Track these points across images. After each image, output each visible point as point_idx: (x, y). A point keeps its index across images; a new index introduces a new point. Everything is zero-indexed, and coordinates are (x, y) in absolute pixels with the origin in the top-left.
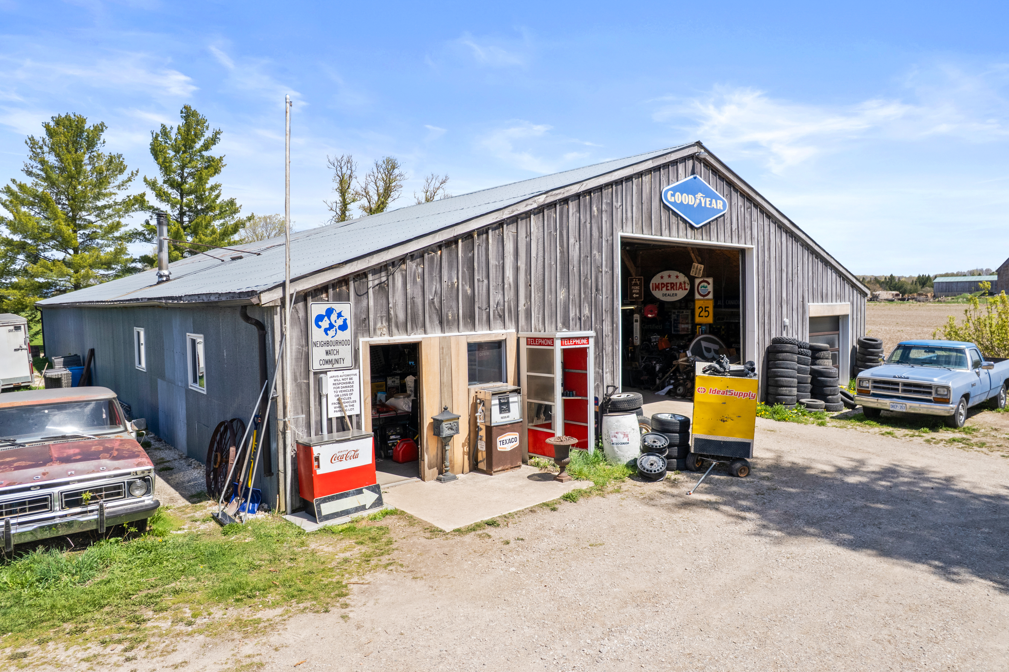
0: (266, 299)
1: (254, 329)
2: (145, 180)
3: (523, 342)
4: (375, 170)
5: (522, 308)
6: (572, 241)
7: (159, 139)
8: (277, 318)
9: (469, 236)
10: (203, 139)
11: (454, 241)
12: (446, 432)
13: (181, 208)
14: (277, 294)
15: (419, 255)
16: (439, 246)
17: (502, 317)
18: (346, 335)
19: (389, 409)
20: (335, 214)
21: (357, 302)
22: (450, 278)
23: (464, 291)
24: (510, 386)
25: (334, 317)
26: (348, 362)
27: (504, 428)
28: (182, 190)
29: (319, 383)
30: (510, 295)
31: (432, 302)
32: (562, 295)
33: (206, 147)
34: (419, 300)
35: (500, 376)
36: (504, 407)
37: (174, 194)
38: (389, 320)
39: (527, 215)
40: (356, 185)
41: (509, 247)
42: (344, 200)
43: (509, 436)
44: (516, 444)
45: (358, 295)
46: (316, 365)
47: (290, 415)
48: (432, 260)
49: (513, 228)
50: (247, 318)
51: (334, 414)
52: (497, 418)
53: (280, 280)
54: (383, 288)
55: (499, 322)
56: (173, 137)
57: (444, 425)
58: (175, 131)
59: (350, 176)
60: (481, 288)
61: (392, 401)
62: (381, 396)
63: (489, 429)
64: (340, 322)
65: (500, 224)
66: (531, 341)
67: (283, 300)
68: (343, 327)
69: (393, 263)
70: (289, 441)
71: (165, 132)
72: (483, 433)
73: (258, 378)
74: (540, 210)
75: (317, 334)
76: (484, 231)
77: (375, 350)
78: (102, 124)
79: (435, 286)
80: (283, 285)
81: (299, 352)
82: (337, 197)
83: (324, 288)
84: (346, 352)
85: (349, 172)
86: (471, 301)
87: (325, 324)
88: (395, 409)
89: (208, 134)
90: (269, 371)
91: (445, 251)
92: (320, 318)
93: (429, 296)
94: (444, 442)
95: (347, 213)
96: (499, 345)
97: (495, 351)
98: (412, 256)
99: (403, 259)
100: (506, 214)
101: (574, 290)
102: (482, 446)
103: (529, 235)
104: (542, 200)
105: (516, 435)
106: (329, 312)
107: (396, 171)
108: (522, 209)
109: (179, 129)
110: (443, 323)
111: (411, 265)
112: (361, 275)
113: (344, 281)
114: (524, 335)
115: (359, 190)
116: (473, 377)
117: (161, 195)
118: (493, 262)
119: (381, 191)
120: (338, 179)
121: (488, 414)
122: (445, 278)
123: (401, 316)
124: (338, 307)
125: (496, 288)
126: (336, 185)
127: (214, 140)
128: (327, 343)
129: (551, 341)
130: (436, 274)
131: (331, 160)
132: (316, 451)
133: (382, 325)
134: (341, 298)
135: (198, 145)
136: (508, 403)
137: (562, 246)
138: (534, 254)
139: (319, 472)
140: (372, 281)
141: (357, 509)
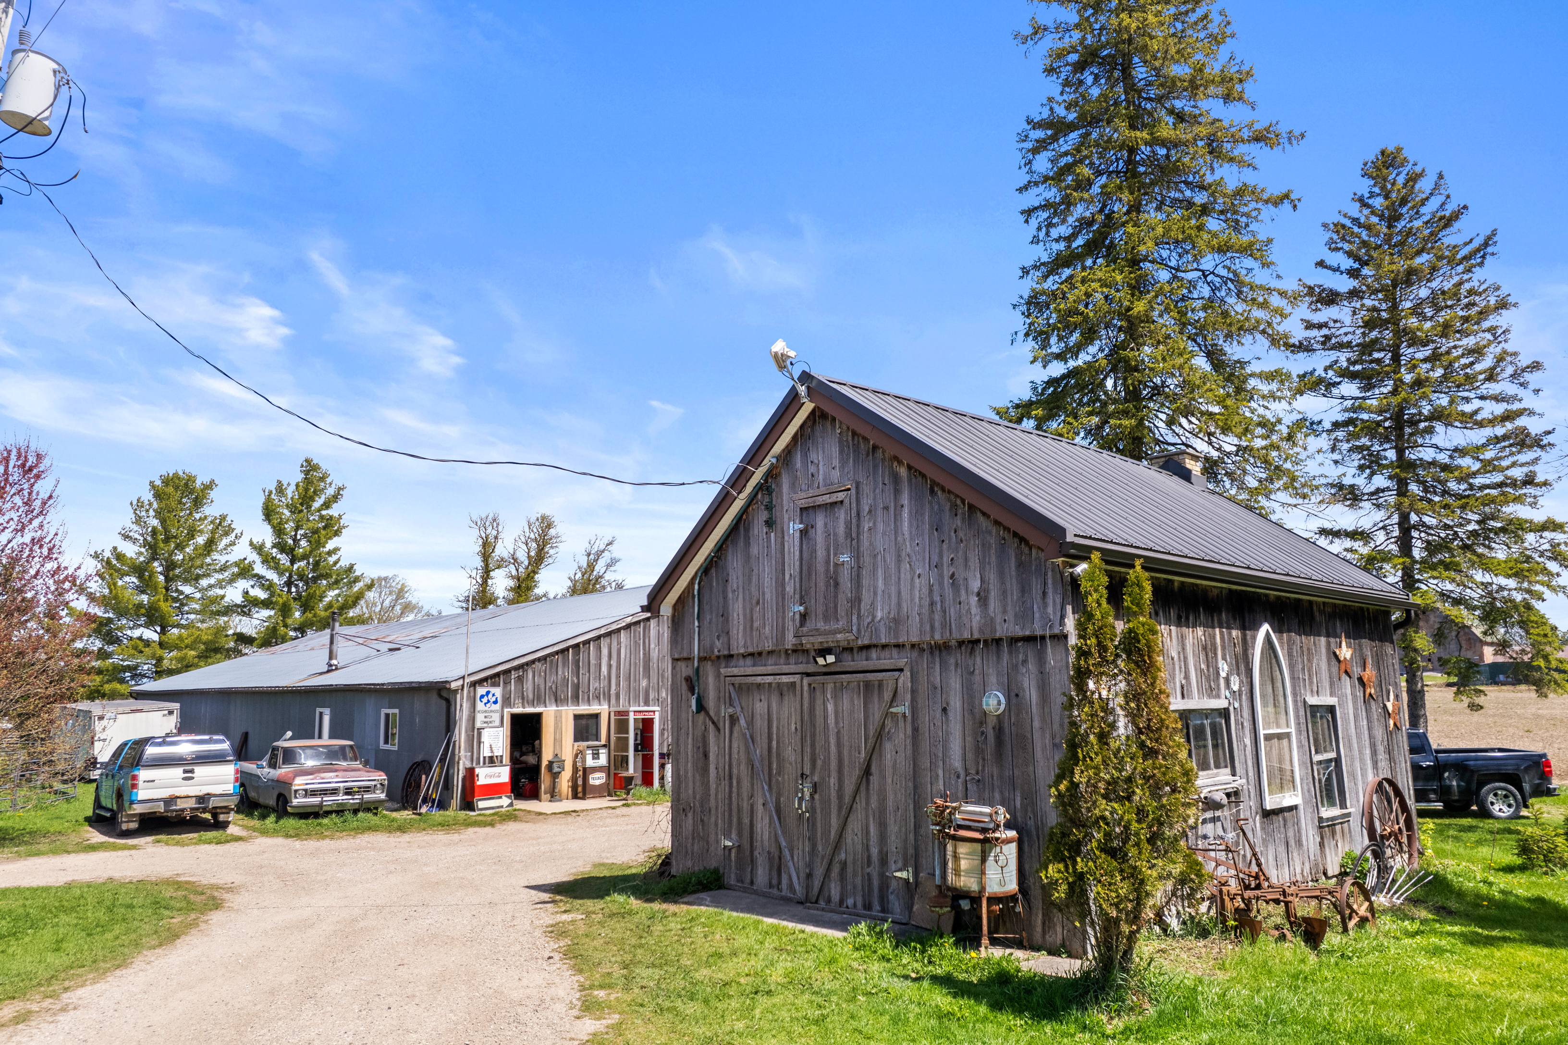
0: (453, 685)
1: (444, 703)
2: (251, 544)
3: (612, 714)
4: (527, 530)
5: (613, 691)
6: (652, 646)
7: (273, 496)
8: (458, 696)
9: (577, 646)
10: (323, 497)
11: (567, 649)
12: (556, 770)
13: (290, 576)
14: (460, 682)
15: (544, 659)
16: (557, 653)
17: (598, 698)
18: (498, 707)
19: (522, 762)
20: (474, 582)
21: (504, 688)
22: (563, 673)
23: (573, 681)
24: (603, 742)
25: (490, 696)
26: (497, 723)
27: (595, 769)
28: (293, 556)
29: (479, 734)
30: (604, 683)
31: (551, 688)
32: (644, 683)
33: (327, 505)
34: (542, 687)
35: (597, 738)
36: (596, 756)
37: (284, 559)
38: (523, 699)
39: (618, 630)
40: (502, 550)
41: (605, 651)
42: (487, 565)
43: (597, 775)
44: (603, 781)
45: (505, 683)
46: (478, 724)
47: (462, 753)
48: (552, 661)
49: (608, 640)
50: (441, 696)
51: (487, 753)
52: (590, 762)
53: (462, 674)
54: (520, 679)
55: (596, 701)
56: (290, 495)
57: (555, 765)
58: (292, 487)
59: (496, 538)
60: (584, 679)
61: (524, 758)
62: (517, 754)
63: (585, 769)
64: (494, 699)
65: (599, 638)
66: (618, 713)
67: (463, 686)
68: (495, 702)
69: (527, 664)
70: (461, 767)
71: (280, 489)
72: (581, 773)
73: (444, 732)
74: (628, 626)
75: (480, 706)
76: (587, 642)
77: (515, 718)
78: (212, 482)
79: (553, 678)
80: (463, 677)
81: (469, 716)
82: (478, 562)
83: (485, 679)
84: (496, 717)
85: (494, 533)
86: (577, 687)
87: (485, 700)
88: (525, 763)
89: (330, 491)
90: (452, 727)
91: (560, 656)
92: (482, 697)
93: (549, 684)
94: (555, 776)
95: (490, 582)
96: (596, 716)
97: (594, 721)
98: (539, 659)
99: (533, 662)
100: (603, 631)
101: (654, 680)
102: (580, 782)
103: (619, 643)
104: (629, 620)
105: (604, 775)
106: (488, 693)
107: (552, 532)
108: (614, 627)
109: (297, 485)
110: (558, 701)
111: (538, 665)
112: (507, 672)
113: (497, 675)
114: (612, 709)
115: (505, 555)
116: (577, 739)
117: (268, 561)
118: (593, 662)
119: (533, 554)
120: (480, 542)
121: (584, 761)
122: (560, 673)
123: (531, 696)
124: (493, 690)
125: (595, 679)
126: (478, 548)
127: (336, 498)
128: (486, 712)
129: (626, 713)
130: (554, 670)
131: (474, 519)
132: (477, 771)
133: (519, 701)
134: (495, 685)
135: (317, 504)
136: (598, 754)
137: (644, 649)
138: (623, 656)
139: (478, 783)
140: (514, 675)
141: (498, 807)
